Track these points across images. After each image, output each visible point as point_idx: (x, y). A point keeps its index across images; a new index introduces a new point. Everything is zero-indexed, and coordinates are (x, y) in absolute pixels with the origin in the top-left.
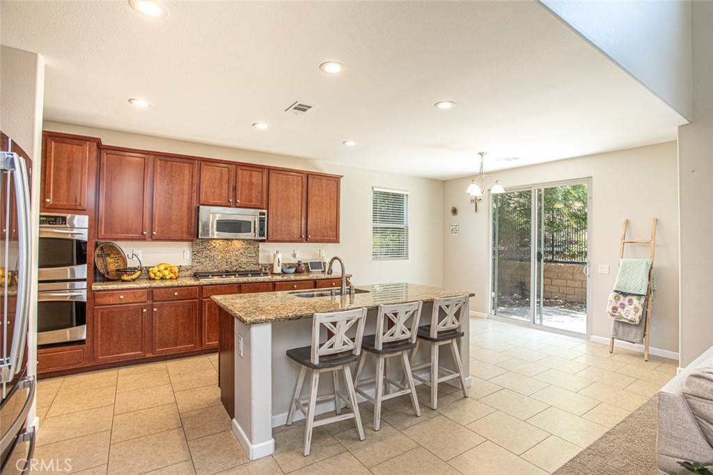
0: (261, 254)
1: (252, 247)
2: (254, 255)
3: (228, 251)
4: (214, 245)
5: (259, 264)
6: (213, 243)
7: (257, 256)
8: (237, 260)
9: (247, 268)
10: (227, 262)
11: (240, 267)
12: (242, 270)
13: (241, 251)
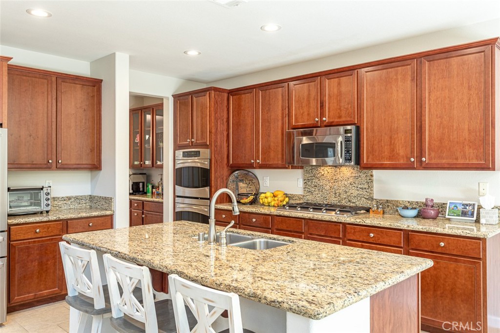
0: (375, 185)
1: (363, 176)
2: (366, 186)
3: (336, 181)
4: (323, 173)
5: (372, 199)
6: (321, 171)
7: (370, 187)
8: (346, 192)
9: (357, 203)
10: (335, 194)
11: (349, 201)
12: (352, 205)
13: (351, 180)
